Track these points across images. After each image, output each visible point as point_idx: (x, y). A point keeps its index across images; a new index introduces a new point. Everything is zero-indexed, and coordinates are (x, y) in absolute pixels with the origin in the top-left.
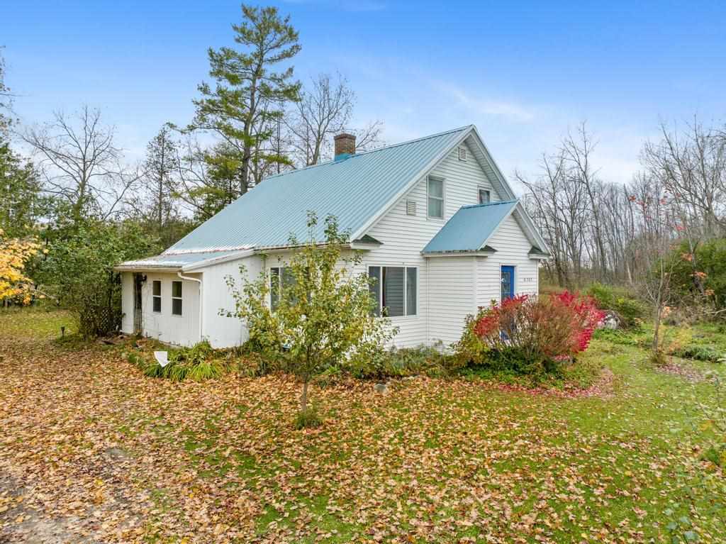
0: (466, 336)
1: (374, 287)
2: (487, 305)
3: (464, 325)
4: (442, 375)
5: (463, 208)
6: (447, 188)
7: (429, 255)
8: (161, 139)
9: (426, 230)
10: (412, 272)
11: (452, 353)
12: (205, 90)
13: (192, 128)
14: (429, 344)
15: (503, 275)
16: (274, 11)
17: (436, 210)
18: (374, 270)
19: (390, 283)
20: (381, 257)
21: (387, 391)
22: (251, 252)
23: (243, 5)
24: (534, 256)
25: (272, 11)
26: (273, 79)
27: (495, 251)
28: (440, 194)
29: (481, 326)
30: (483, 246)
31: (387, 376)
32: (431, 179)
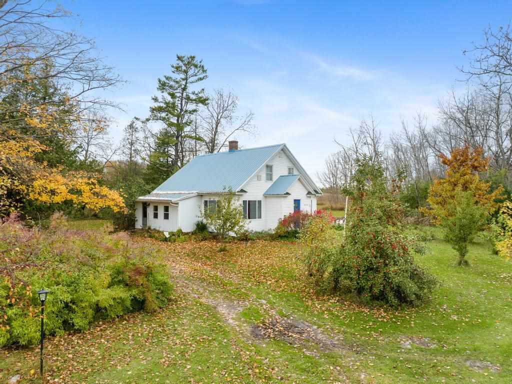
0: (278, 226)
1: (244, 208)
2: (287, 214)
3: (278, 222)
4: (269, 239)
5: (281, 176)
6: (274, 169)
7: (266, 196)
8: (131, 126)
9: (265, 185)
10: (260, 202)
11: (274, 233)
12: (156, 100)
13: (148, 120)
14: (266, 230)
15: (295, 203)
16: (194, 57)
17: (270, 177)
18: (244, 202)
19: (251, 207)
20: (247, 197)
21: (249, 244)
22: (196, 194)
23: (177, 55)
24: (308, 195)
25: (193, 58)
26: (193, 93)
27: (290, 194)
28: (271, 171)
29: (284, 222)
30: (285, 193)
31: (249, 240)
32: (267, 166)
